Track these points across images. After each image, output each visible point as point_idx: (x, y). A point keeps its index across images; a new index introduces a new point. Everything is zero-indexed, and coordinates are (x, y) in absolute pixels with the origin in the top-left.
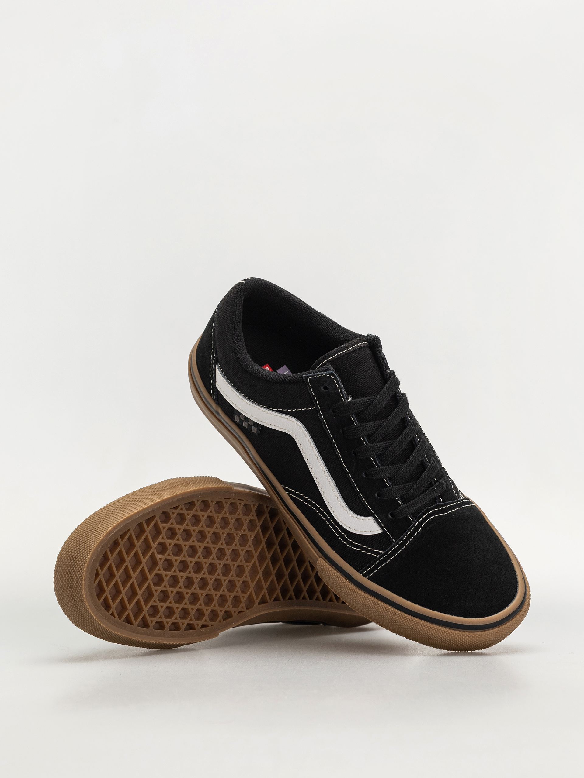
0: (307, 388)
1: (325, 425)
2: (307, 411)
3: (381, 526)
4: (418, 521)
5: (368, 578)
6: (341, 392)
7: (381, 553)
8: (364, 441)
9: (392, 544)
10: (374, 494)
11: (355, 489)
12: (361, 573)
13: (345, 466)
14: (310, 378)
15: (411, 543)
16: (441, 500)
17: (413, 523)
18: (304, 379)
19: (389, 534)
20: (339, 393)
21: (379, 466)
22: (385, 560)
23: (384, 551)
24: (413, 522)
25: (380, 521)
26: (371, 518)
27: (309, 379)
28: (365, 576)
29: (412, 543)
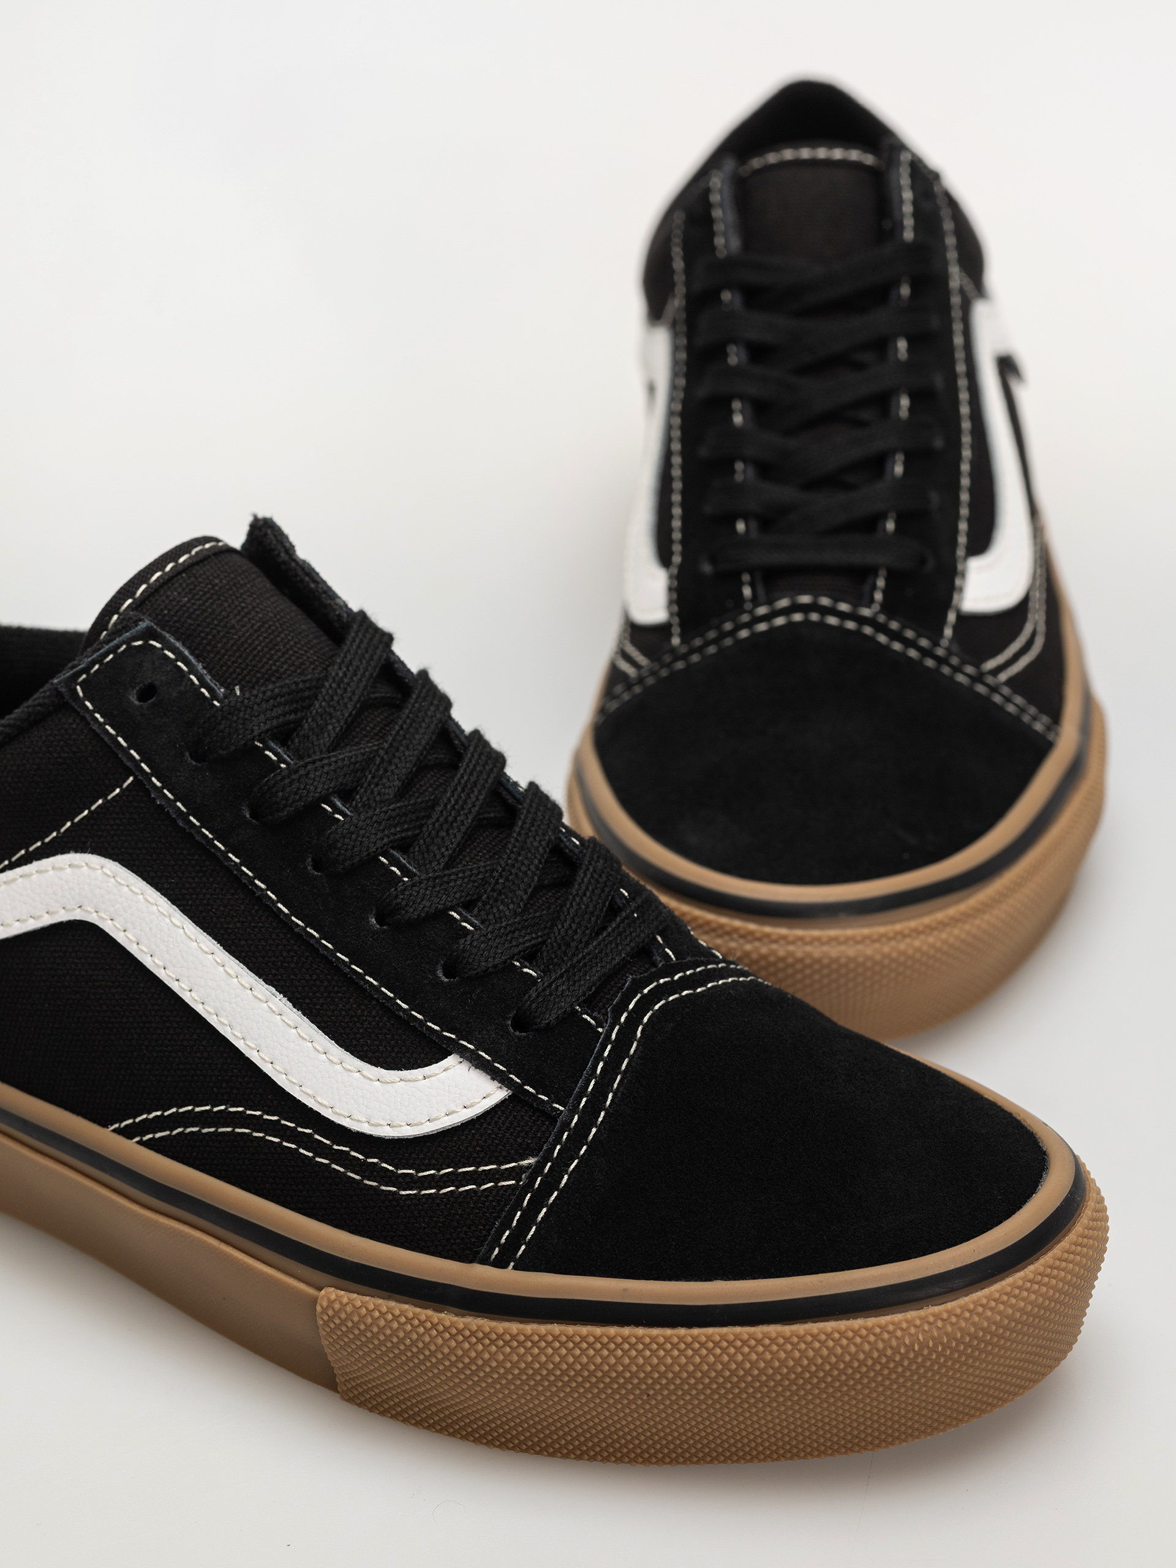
0: (85, 718)
1: (184, 817)
2: (108, 805)
3: (495, 1074)
4: (616, 1020)
5: (515, 1268)
6: (203, 684)
7: (529, 1166)
8: (336, 810)
9: (554, 1120)
10: (434, 973)
11: (362, 983)
12: (485, 1261)
13: (300, 923)
14: (81, 679)
15: (619, 1094)
16: (671, 953)
17: (601, 1033)
18: (63, 690)
19: (531, 1090)
20: (196, 690)
21: (415, 875)
22: (551, 1183)
23: (537, 1155)
24: (600, 1030)
25: (487, 1057)
26: (452, 1060)
27: (81, 684)
28: (501, 1263)
29: (623, 1094)
